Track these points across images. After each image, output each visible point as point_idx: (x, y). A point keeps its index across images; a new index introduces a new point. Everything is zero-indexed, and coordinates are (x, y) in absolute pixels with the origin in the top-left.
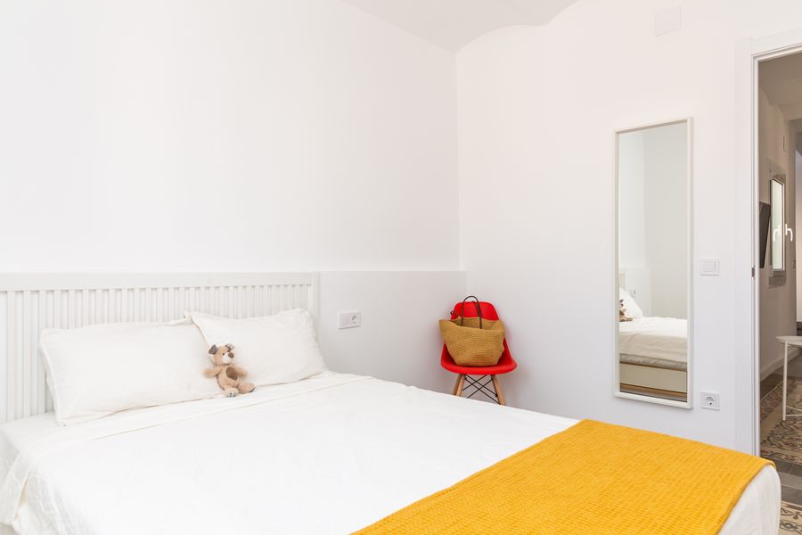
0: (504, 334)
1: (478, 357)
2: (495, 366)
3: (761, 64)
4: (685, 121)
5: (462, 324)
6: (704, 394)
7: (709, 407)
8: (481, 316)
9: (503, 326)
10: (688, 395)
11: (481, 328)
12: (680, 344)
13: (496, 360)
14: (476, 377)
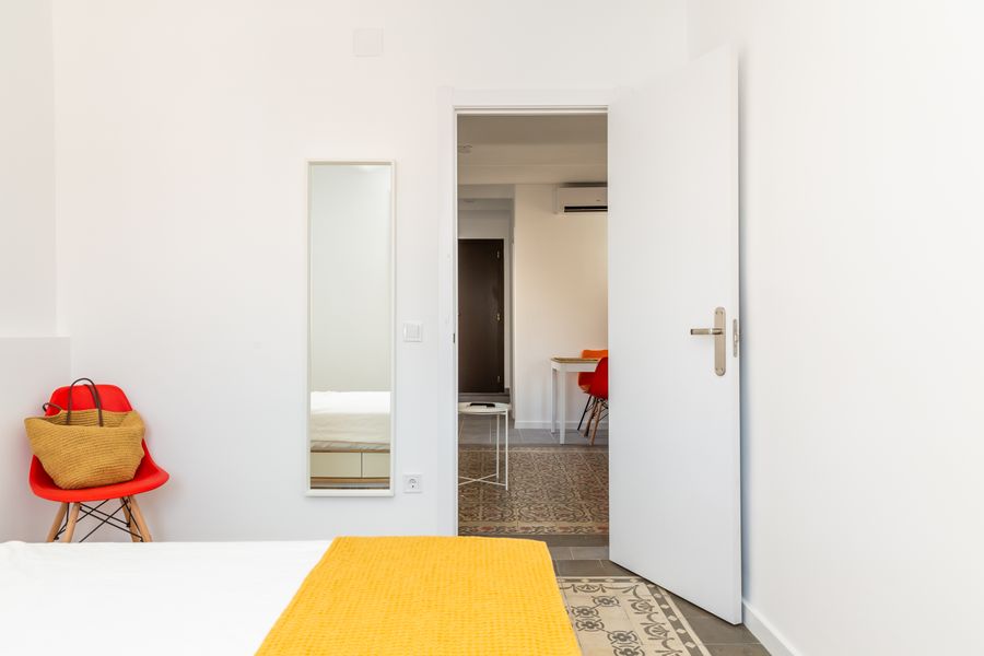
0: (143, 432)
1: (102, 471)
2: (131, 481)
3: (460, 118)
4: (389, 164)
5: (68, 422)
6: (407, 477)
7: (412, 490)
8: (101, 408)
9: (140, 419)
10: (391, 480)
11: (101, 424)
12: (382, 421)
13: (131, 472)
14: (93, 504)
